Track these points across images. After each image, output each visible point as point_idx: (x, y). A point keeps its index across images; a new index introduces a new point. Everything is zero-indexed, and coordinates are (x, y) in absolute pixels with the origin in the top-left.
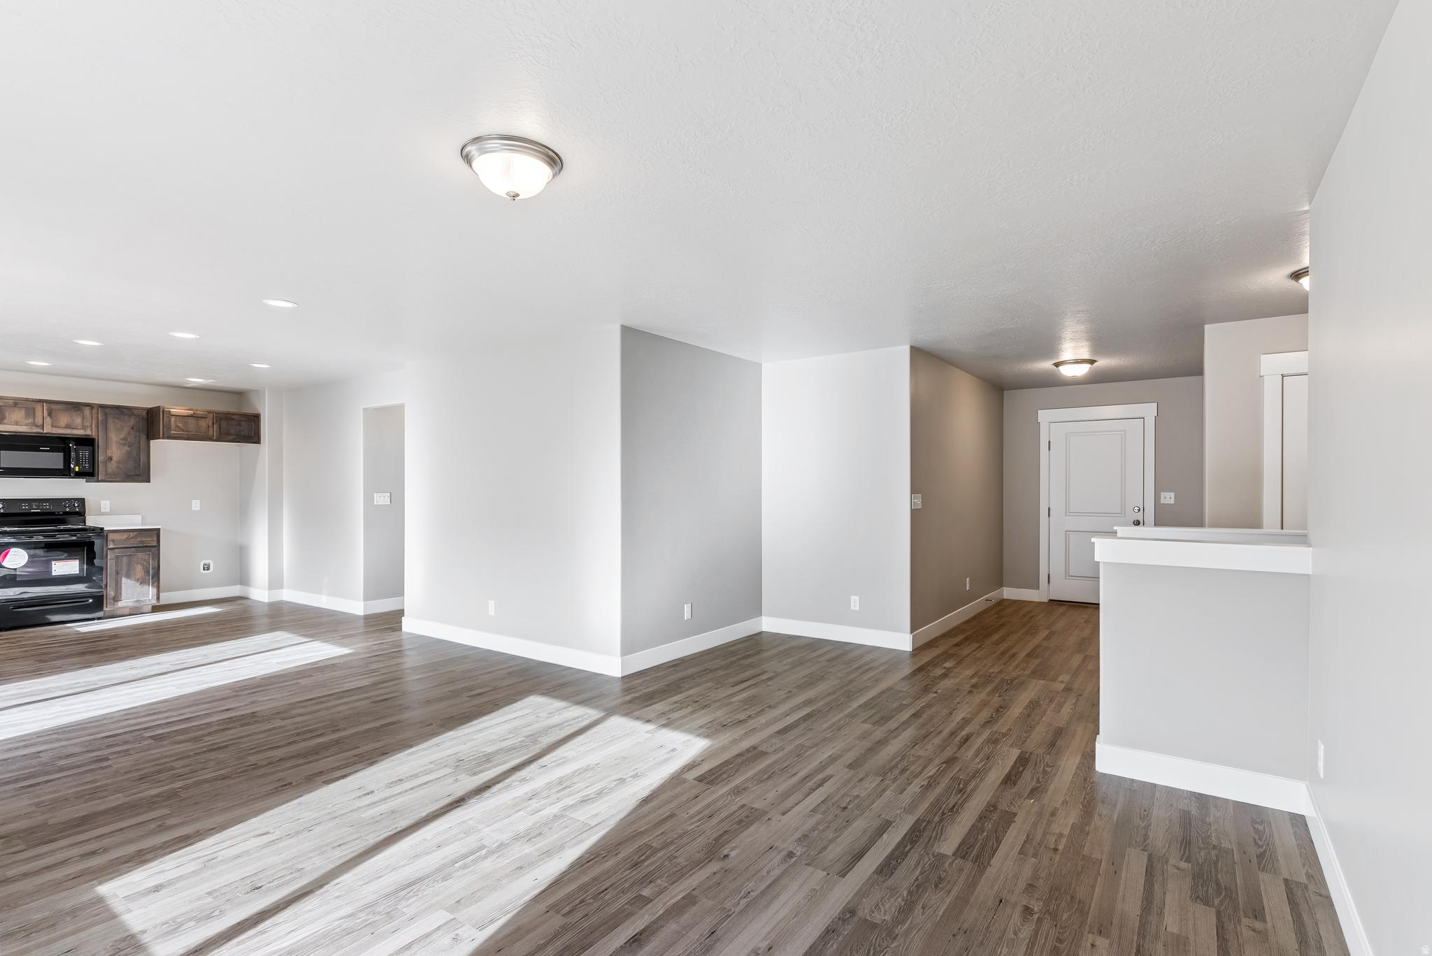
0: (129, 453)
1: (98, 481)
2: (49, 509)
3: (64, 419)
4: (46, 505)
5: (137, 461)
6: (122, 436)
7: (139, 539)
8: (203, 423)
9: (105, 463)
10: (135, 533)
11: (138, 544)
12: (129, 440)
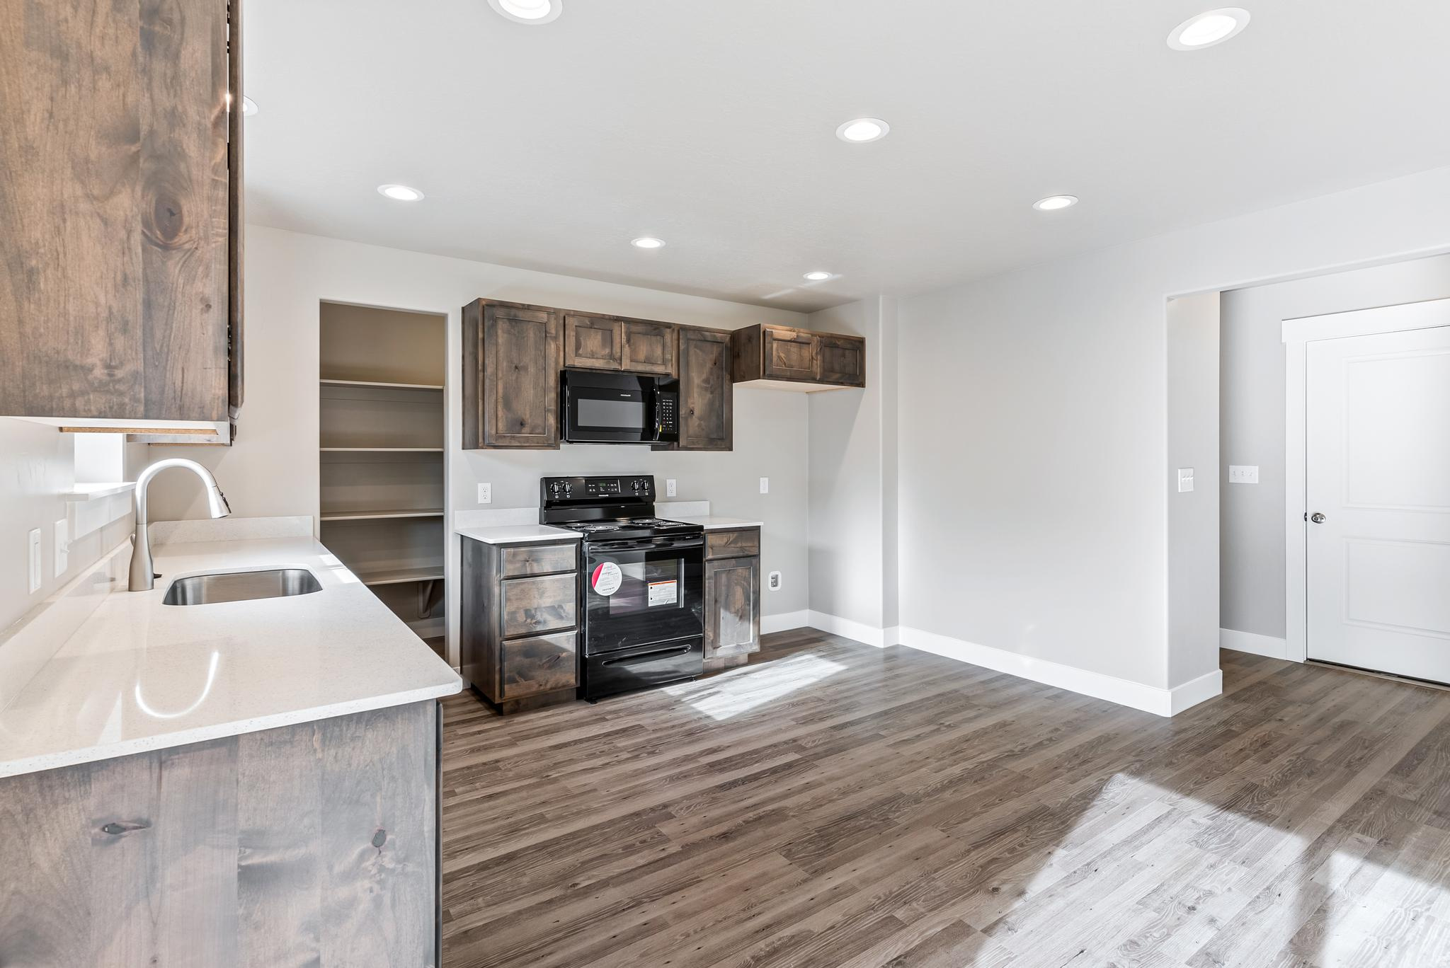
0: (711, 403)
1: (679, 448)
2: (617, 492)
3: (643, 350)
4: (614, 487)
5: (720, 416)
6: (704, 376)
7: (739, 545)
8: (807, 353)
9: (686, 419)
10: (736, 534)
11: (738, 552)
12: (711, 382)
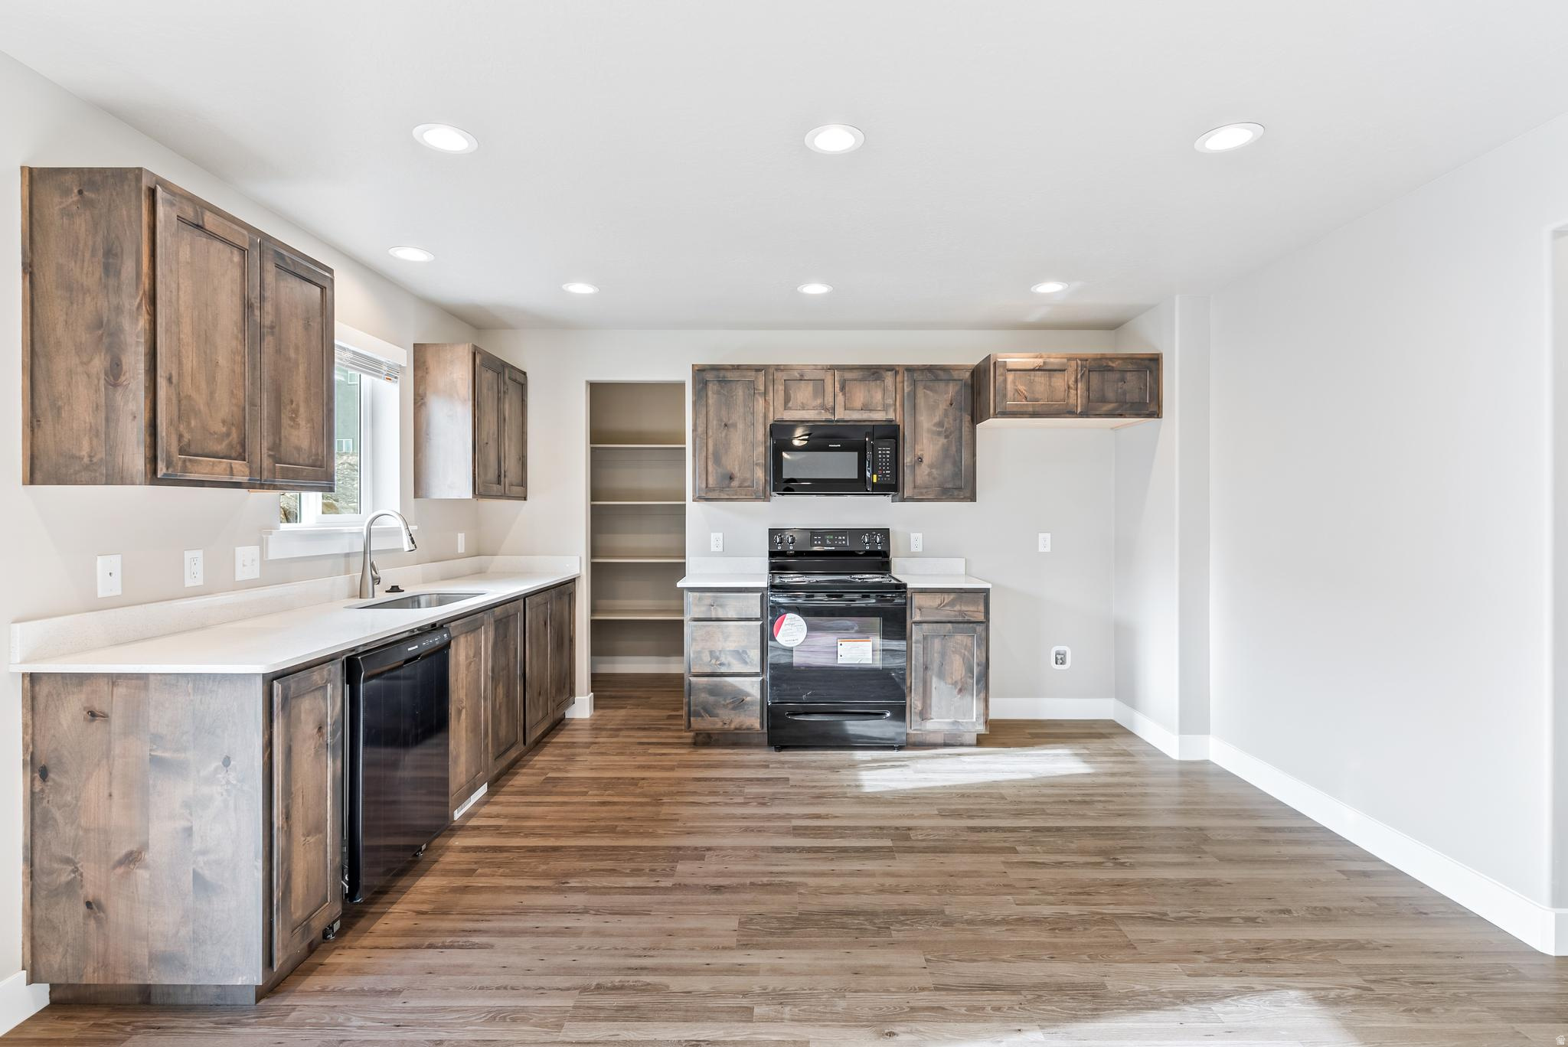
0: (946, 449)
1: (903, 500)
2: (845, 545)
3: (859, 395)
4: (843, 540)
5: (957, 463)
6: (936, 419)
7: (957, 608)
9: (913, 467)
10: (952, 596)
11: (955, 616)
12: (946, 425)
